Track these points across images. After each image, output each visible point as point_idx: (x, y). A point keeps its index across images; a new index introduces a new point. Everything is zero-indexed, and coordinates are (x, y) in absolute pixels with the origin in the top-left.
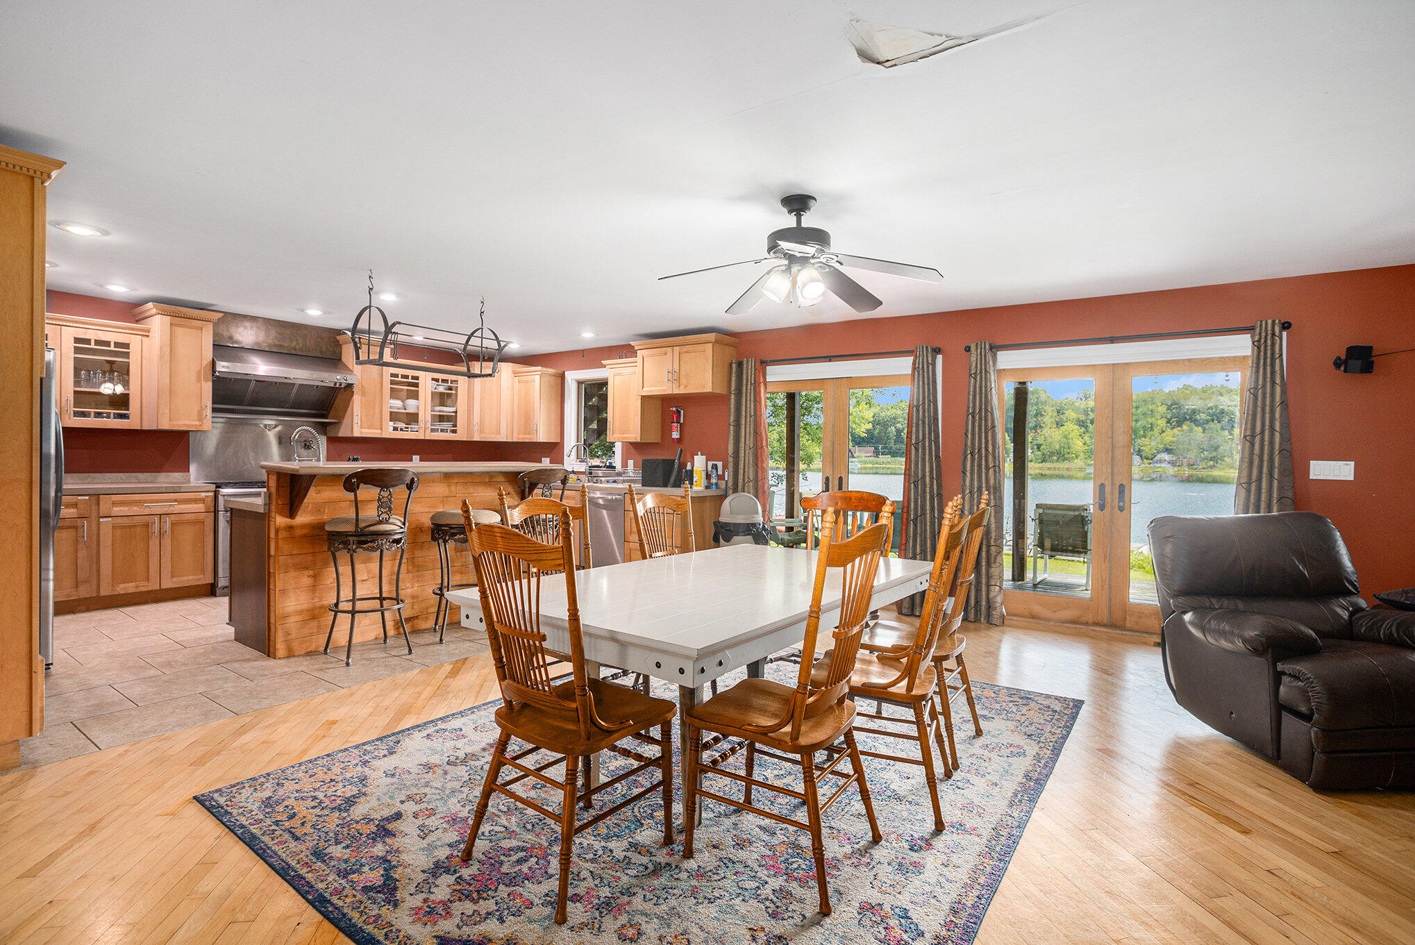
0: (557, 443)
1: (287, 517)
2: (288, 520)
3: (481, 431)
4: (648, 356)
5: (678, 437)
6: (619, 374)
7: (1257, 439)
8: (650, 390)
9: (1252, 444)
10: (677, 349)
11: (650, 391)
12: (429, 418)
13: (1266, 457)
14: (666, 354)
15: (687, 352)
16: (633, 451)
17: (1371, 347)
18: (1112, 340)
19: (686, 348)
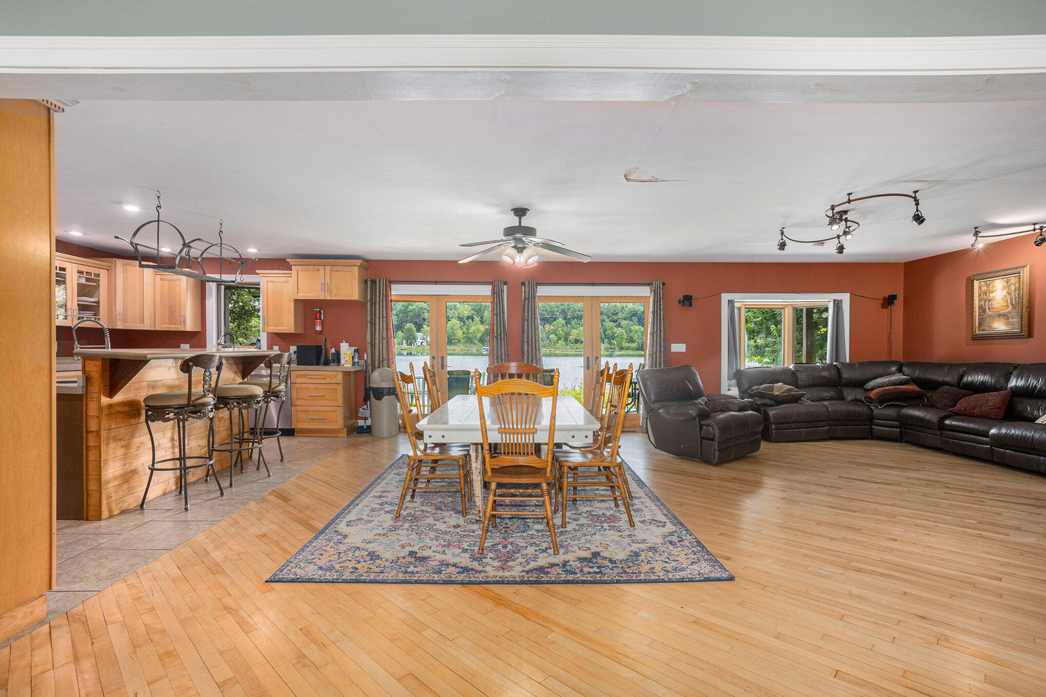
0: (198, 332)
1: (108, 397)
2: (109, 399)
3: (125, 321)
4: (302, 270)
5: (321, 330)
6: (272, 282)
7: (655, 335)
8: (302, 296)
9: (653, 336)
10: (328, 268)
11: (305, 296)
12: (76, 307)
13: (658, 342)
14: (318, 270)
15: (336, 271)
16: (278, 339)
17: (692, 296)
18: (593, 284)
19: (336, 268)
